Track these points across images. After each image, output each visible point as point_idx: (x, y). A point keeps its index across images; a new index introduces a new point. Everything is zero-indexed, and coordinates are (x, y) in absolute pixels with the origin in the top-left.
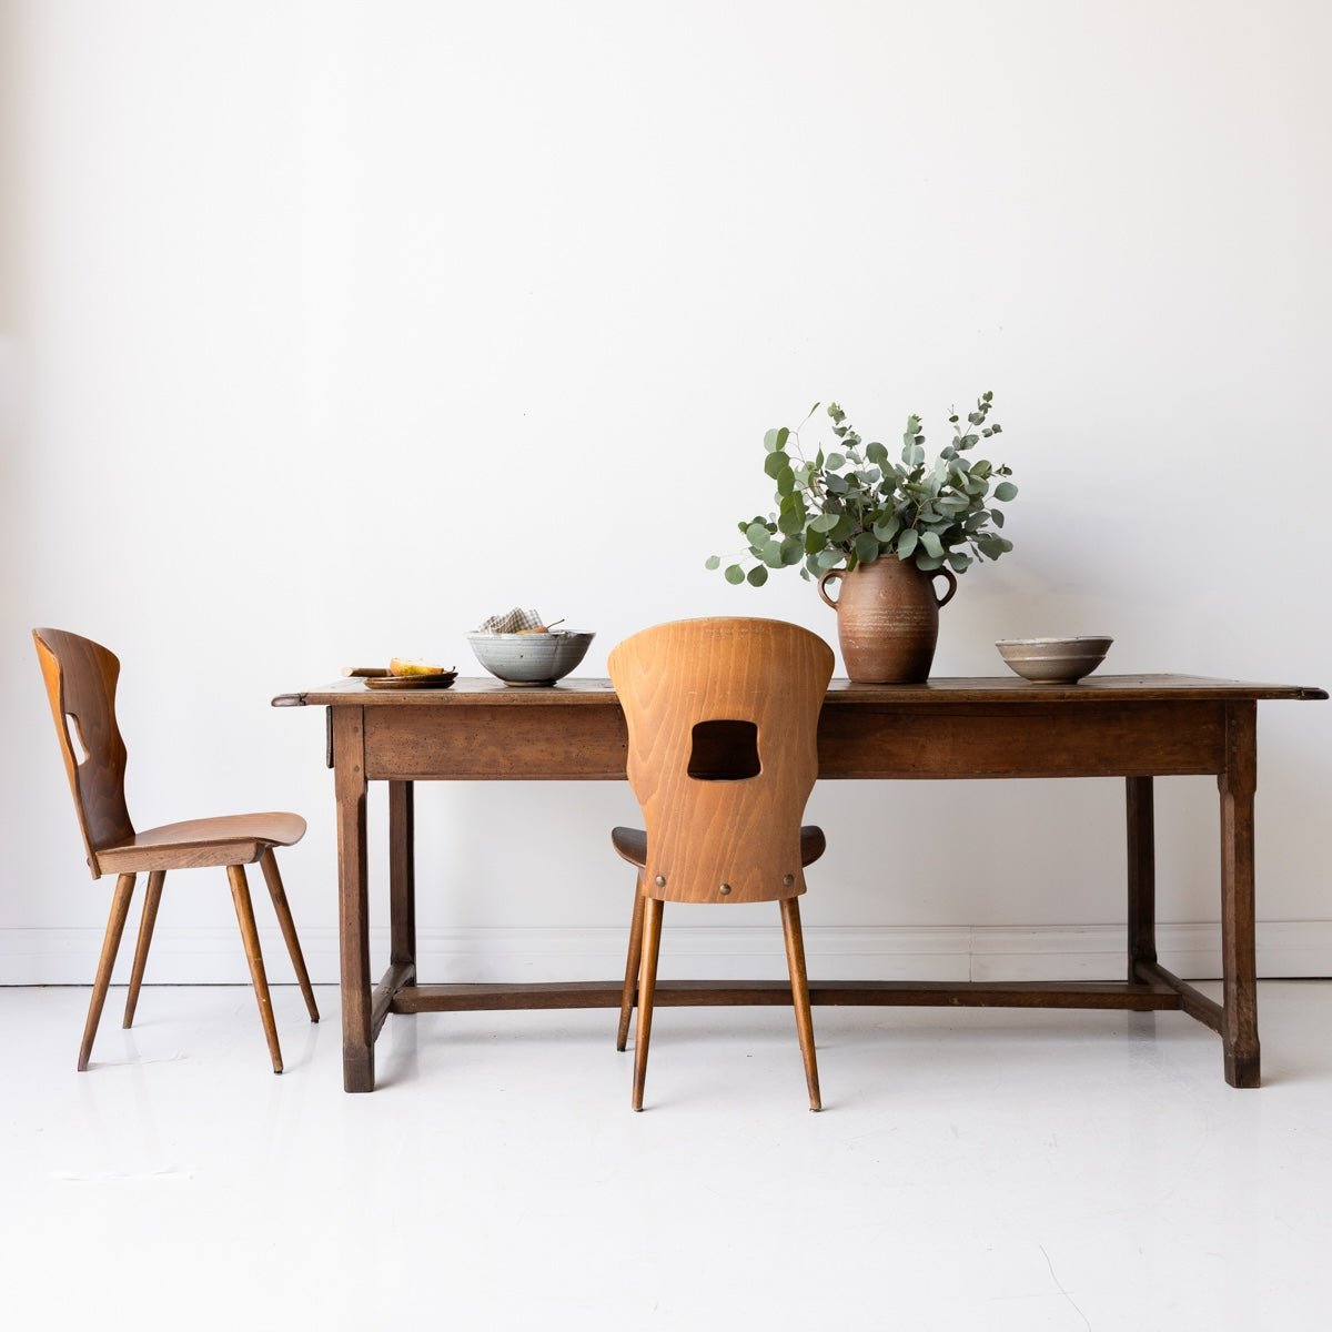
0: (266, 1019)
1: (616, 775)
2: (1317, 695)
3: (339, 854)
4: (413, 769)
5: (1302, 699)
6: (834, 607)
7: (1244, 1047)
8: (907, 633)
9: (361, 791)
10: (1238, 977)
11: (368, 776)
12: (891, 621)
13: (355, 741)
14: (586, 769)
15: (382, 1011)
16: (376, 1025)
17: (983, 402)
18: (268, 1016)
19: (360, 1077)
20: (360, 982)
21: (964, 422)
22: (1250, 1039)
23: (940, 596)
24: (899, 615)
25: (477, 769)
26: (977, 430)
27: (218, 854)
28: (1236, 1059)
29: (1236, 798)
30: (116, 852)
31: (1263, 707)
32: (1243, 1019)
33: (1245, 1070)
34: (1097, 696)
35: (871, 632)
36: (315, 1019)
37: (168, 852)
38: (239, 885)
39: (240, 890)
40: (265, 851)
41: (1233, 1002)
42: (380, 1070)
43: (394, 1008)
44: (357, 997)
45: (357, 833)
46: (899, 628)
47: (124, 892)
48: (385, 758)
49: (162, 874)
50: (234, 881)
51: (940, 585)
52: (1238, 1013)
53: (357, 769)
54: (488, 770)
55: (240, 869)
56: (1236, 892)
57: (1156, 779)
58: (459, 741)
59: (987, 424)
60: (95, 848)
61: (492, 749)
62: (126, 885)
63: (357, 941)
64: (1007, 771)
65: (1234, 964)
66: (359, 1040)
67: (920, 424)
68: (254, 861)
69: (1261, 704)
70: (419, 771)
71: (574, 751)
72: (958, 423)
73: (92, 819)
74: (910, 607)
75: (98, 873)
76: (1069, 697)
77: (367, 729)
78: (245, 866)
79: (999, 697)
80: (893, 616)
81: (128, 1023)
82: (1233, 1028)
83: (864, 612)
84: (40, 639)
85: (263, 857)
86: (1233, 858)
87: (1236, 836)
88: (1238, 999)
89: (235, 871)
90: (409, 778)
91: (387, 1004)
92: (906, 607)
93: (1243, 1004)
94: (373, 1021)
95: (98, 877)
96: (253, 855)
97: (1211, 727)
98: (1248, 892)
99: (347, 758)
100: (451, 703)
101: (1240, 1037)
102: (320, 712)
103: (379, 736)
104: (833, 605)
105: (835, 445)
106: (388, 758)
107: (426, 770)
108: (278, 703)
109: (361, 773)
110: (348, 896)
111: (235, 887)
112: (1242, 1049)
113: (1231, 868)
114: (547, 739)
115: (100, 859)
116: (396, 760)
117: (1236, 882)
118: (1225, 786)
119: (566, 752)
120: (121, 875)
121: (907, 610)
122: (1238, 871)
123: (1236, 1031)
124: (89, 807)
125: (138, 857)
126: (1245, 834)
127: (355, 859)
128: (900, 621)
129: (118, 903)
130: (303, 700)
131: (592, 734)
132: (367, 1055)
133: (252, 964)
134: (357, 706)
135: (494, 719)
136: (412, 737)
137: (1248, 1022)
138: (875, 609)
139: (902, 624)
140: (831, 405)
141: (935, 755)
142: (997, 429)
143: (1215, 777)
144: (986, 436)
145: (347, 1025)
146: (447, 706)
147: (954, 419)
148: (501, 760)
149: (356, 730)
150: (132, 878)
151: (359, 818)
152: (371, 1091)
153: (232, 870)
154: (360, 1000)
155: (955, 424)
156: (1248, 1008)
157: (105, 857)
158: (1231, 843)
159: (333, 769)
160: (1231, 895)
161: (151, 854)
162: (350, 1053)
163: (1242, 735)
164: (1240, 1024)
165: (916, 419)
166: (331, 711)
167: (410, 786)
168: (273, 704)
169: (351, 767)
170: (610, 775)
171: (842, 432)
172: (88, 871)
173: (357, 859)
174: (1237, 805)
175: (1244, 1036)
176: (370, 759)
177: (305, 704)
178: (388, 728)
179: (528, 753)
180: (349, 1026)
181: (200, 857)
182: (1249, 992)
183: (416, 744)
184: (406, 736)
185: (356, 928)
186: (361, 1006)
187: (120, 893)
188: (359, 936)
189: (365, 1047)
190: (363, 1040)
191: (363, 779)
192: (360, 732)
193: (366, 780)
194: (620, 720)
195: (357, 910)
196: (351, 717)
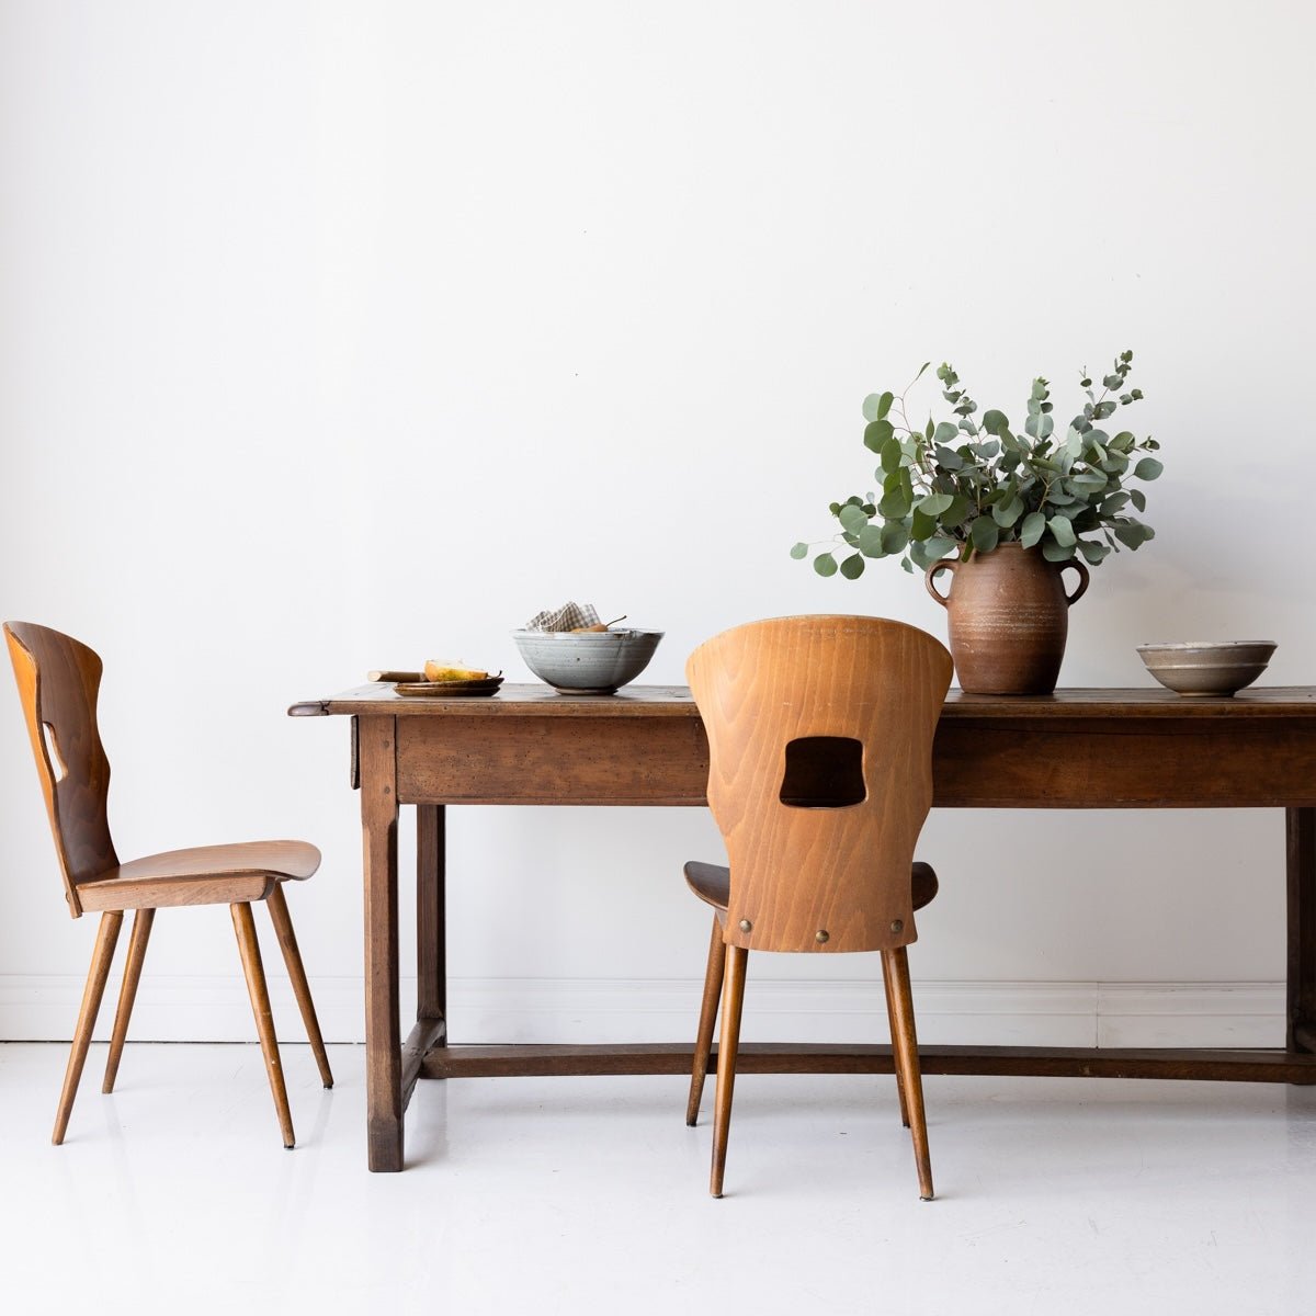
0: (275, 1085)
1: (692, 799)
4: (452, 789)
8: (1031, 635)
9: (392, 818)
11: (401, 798)
12: (1012, 621)
13: (386, 758)
15: (412, 1077)
16: (406, 1093)
17: (1120, 363)
18: (277, 1081)
19: (388, 1154)
20: (389, 1043)
21: (1098, 387)
23: (1070, 593)
24: (1022, 614)
25: (527, 792)
26: (1114, 396)
27: (220, 889)
30: (100, 886)
34: (1262, 711)
35: (988, 634)
36: (329, 1084)
37: (161, 886)
38: (245, 926)
39: (244, 933)
40: (274, 885)
43: (424, 1071)
44: (386, 1059)
45: (387, 865)
46: (1022, 629)
47: (109, 933)
48: (420, 778)
49: (151, 913)
50: (239, 922)
51: (1070, 578)
53: (387, 790)
54: (541, 793)
55: (246, 907)
58: (508, 757)
59: (1126, 390)
60: (76, 880)
61: (546, 768)
62: (111, 924)
63: (385, 992)
64: (1155, 800)
66: (386, 1110)
67: (1047, 388)
68: (261, 898)
70: (461, 792)
71: (643, 771)
72: (1091, 388)
73: (71, 847)
74: (1035, 605)
75: (79, 910)
76: (1229, 713)
77: (400, 743)
78: (253, 904)
79: (1147, 712)
80: (1014, 617)
81: (109, 1087)
83: (982, 610)
84: (13, 635)
85: (272, 893)
89: (241, 910)
90: (439, 802)
91: (417, 1070)
92: (1030, 605)
94: (403, 1086)
95: (79, 915)
96: (261, 891)
99: (376, 777)
100: (500, 714)
102: (344, 722)
103: (414, 751)
104: (943, 602)
105: (946, 413)
106: (424, 779)
107: (467, 792)
108: (296, 712)
109: (392, 795)
110: (375, 940)
111: (240, 928)
114: (612, 757)
115: (81, 893)
116: (434, 780)
119: (634, 772)
120: (105, 913)
121: (1032, 608)
124: (67, 832)
125: (126, 892)
127: (384, 896)
128: (1023, 621)
129: (102, 946)
130: (325, 708)
131: (664, 751)
132: (396, 1129)
133: (260, 1019)
134: (388, 715)
135: (549, 732)
136: (453, 753)
138: (994, 607)
139: (1025, 625)
140: (941, 366)
141: (1070, 777)
142: (1137, 395)
144: (1124, 404)
145: (374, 1093)
147: (1087, 383)
148: (558, 782)
149: (387, 744)
150: (119, 916)
151: (389, 848)
152: (400, 1171)
153: (236, 909)
154: (389, 1062)
155: (1087, 389)
157: (87, 891)
159: (359, 790)
161: (141, 888)
162: (375, 1126)
165: (1043, 382)
166: (357, 721)
167: (441, 811)
168: (290, 713)
169: (381, 788)
170: (686, 800)
171: (954, 397)
172: (66, 908)
173: (387, 895)
176: (403, 778)
177: (328, 714)
178: (425, 742)
179: (589, 773)
180: (375, 1093)
181: (200, 892)
183: (457, 762)
184: (444, 751)
185: (385, 980)
186: (389, 1070)
187: (104, 935)
188: (388, 987)
189: (394, 1118)
190: (391, 1110)
191: (394, 802)
192: (392, 747)
193: (398, 803)
194: (697, 735)
195: (385, 956)
196: (381, 731)
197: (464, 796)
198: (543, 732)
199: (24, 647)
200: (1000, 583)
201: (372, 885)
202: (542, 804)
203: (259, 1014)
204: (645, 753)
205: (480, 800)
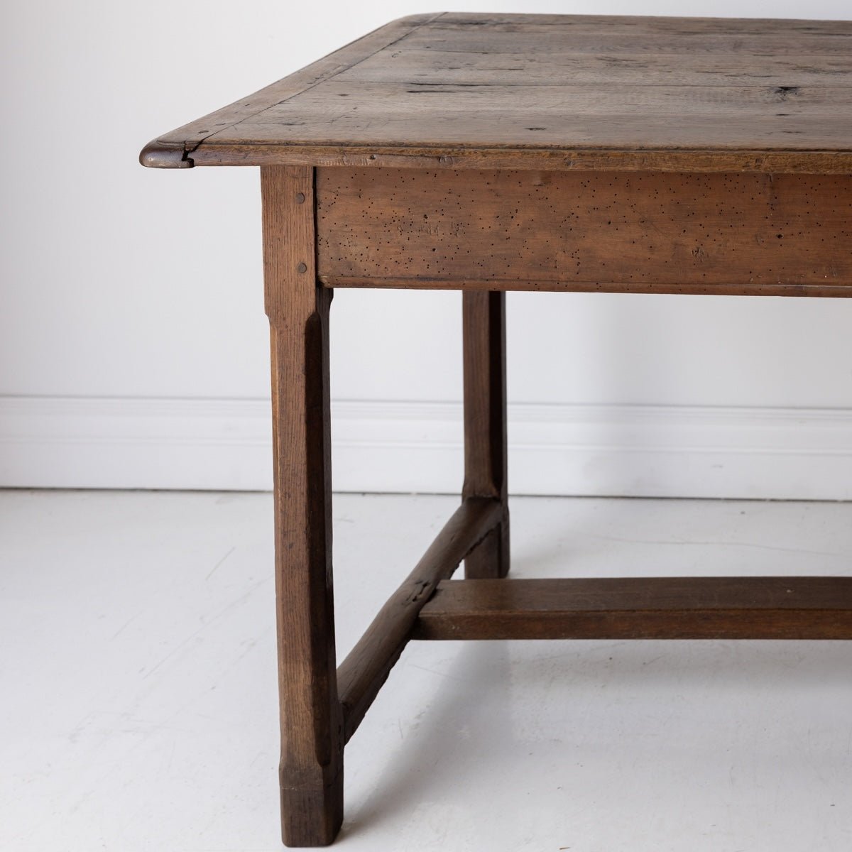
1: (765, 287)
4: (402, 268)
9: (310, 308)
11: (324, 279)
13: (300, 218)
20: (308, 652)
25: (515, 271)
44: (304, 677)
45: (305, 382)
48: (354, 250)
53: (302, 268)
58: (485, 219)
61: (543, 236)
66: (307, 755)
70: (414, 273)
71: (690, 243)
77: (322, 195)
99: (286, 248)
103: (345, 209)
106: (359, 250)
107: (423, 272)
108: (151, 158)
109: (310, 275)
110: (286, 495)
114: (642, 220)
116: (372, 253)
119: (676, 245)
132: (319, 782)
135: (545, 182)
136: (401, 212)
145: (288, 727)
148: (561, 257)
149: (302, 197)
151: (306, 355)
154: (308, 682)
162: (290, 774)
169: (295, 264)
170: (756, 287)
173: (303, 428)
176: (326, 252)
178: (359, 196)
179: (611, 245)
183: (408, 226)
184: (389, 207)
185: (301, 555)
186: (309, 693)
188: (306, 568)
189: (317, 767)
190: (313, 754)
191: (316, 287)
192: (309, 201)
193: (324, 288)
194: (772, 188)
195: (301, 520)
196: (294, 177)
197: (419, 278)
198: (537, 182)
201: (282, 412)
204: (692, 214)
205: (445, 283)
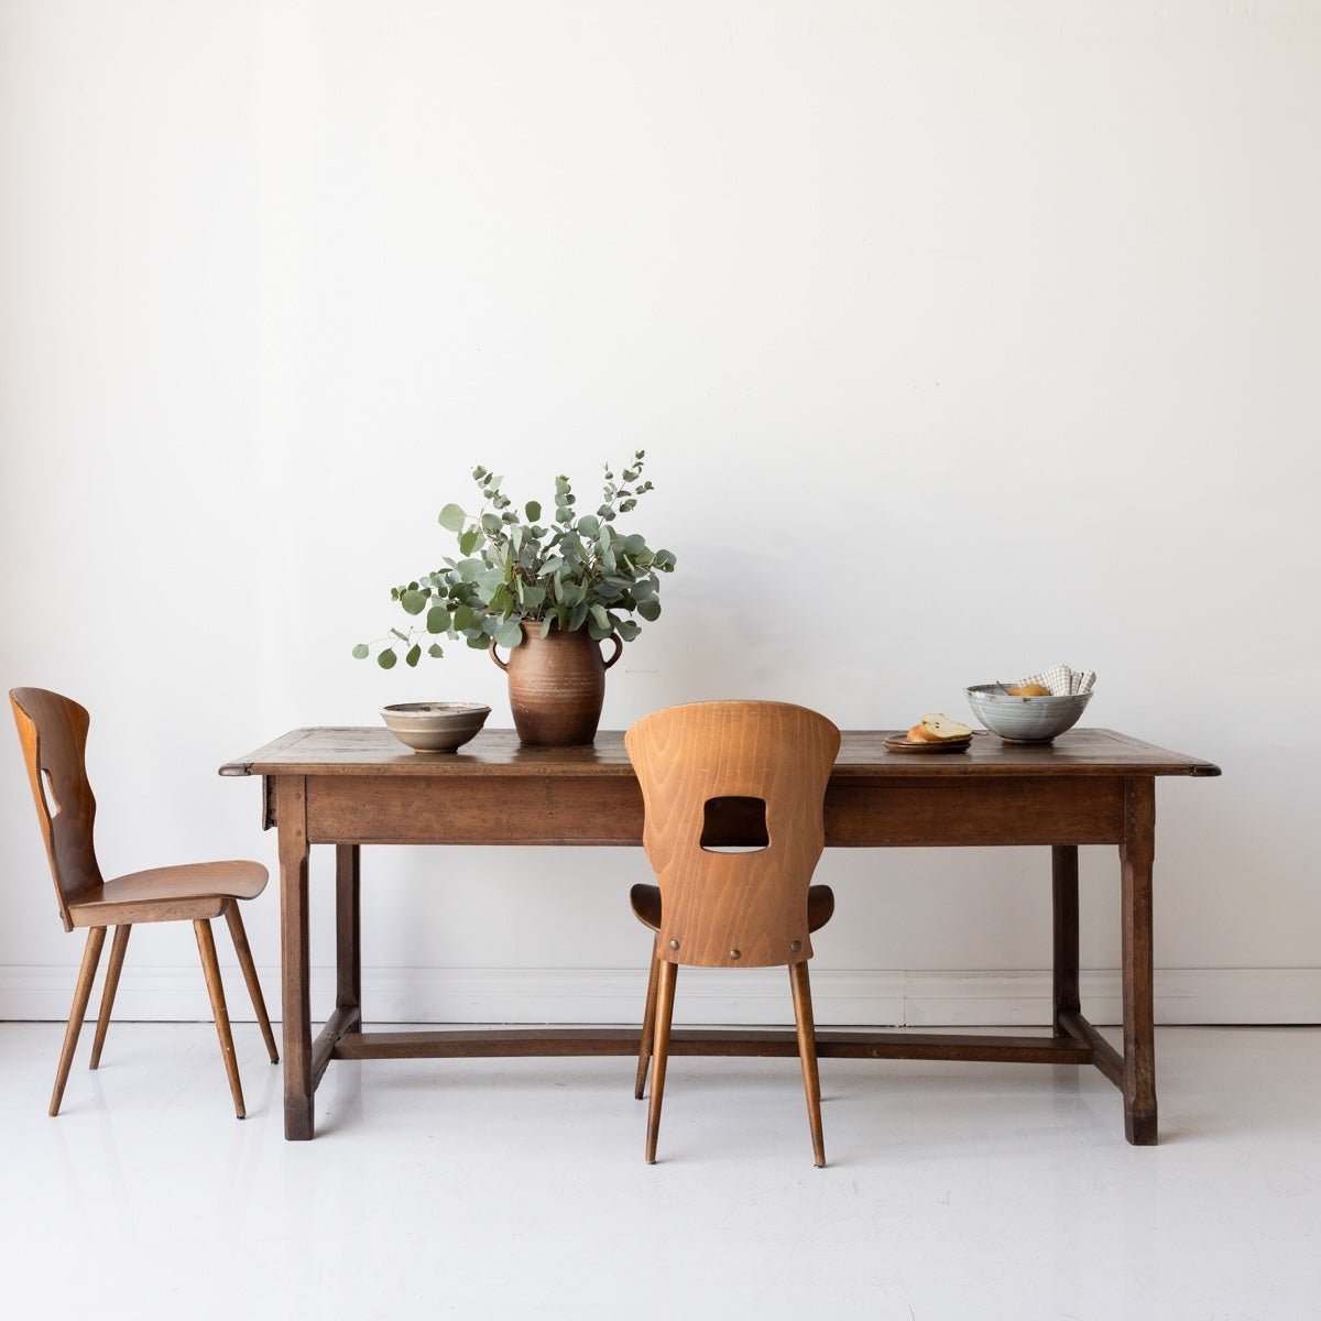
0: (229, 1067)
1: (544, 840)
2: (1210, 771)
3: (282, 913)
5: (1194, 775)
6: (505, 669)
7: (1142, 1105)
8: (578, 698)
9: (303, 854)
10: (1136, 1040)
11: (310, 840)
12: (560, 687)
13: (297, 807)
14: (516, 835)
15: (324, 1059)
16: (316, 1075)
17: (636, 460)
18: (231, 1064)
19: (301, 1126)
20: (301, 1036)
21: (619, 483)
22: (1147, 1098)
23: (606, 659)
24: (567, 682)
25: (411, 834)
26: (631, 487)
27: (185, 909)
28: (1135, 1119)
29: (1134, 867)
30: (88, 907)
31: (1161, 782)
32: (1140, 1079)
33: (1143, 1130)
35: (540, 698)
38: (205, 940)
39: (206, 944)
40: (229, 905)
41: (1131, 1062)
42: (320, 1119)
43: (335, 1054)
46: (567, 694)
47: (95, 944)
48: (325, 824)
49: (129, 927)
50: (201, 936)
51: (607, 648)
52: (1136, 1073)
53: (299, 833)
54: (422, 835)
55: (206, 923)
56: (1135, 958)
57: (1081, 848)
58: (396, 807)
59: (640, 482)
60: (67, 901)
61: (427, 815)
62: (97, 936)
63: (298, 996)
64: (916, 840)
65: (1133, 1027)
66: (299, 1091)
67: (568, 482)
68: (220, 914)
69: (1158, 779)
70: (357, 835)
71: (504, 818)
72: (613, 480)
73: (64, 871)
74: (577, 674)
75: (70, 926)
77: (309, 795)
78: (211, 920)
79: (905, 772)
80: (560, 684)
81: (95, 1065)
82: (1132, 1088)
83: (535, 678)
84: (16, 703)
85: (228, 910)
86: (1132, 925)
87: (1135, 904)
88: (1136, 1059)
89: (201, 924)
90: (355, 842)
91: (329, 1053)
92: (573, 674)
93: (1141, 1064)
94: (313, 1071)
95: (71, 930)
96: (219, 910)
97: (1111, 799)
98: (1146, 957)
99: (289, 822)
101: (1137, 1096)
102: (256, 782)
103: (321, 802)
104: (504, 666)
106: (327, 823)
107: (364, 835)
108: (226, 772)
109: (303, 837)
110: (290, 953)
111: (201, 940)
112: (1140, 1108)
113: (1130, 935)
114: (479, 806)
115: (72, 912)
116: (336, 824)
117: (1135, 947)
118: (1125, 854)
119: (497, 819)
120: (92, 928)
121: (574, 676)
122: (1137, 937)
123: (1134, 1090)
124: (60, 859)
125: (108, 911)
126: (1143, 902)
128: (567, 687)
129: (89, 953)
130: (247, 770)
131: (521, 801)
132: (306, 1105)
133: (217, 1014)
134: (300, 775)
135: (429, 786)
136: (352, 804)
137: (1146, 1083)
138: (544, 676)
139: (569, 691)
142: (649, 486)
143: (1117, 846)
144: (639, 493)
145: (289, 1077)
146: (384, 777)
147: (610, 477)
148: (436, 826)
149: (299, 796)
150: (102, 931)
151: (301, 880)
152: (310, 1139)
153: (198, 923)
154: (301, 1052)
155: (609, 481)
156: (1146, 1069)
157: (77, 910)
158: (1130, 910)
159: (274, 830)
160: (1130, 960)
161: (119, 909)
162: (291, 1104)
163: (1140, 807)
164: (1138, 1083)
165: (566, 479)
166: (271, 782)
167: (356, 850)
168: (220, 773)
169: (294, 831)
170: (539, 840)
172: (60, 923)
173: (299, 918)
174: (1136, 874)
175: (1142, 1096)
176: (312, 824)
177: (250, 774)
178: (329, 795)
179: (462, 819)
180: (290, 1075)
181: (168, 911)
182: (1147, 1053)
183: (354, 810)
184: (346, 802)
185: (297, 986)
186: (301, 1059)
187: (91, 946)
189: (305, 1097)
190: (302, 1091)
191: (304, 842)
192: (303, 799)
193: (308, 844)
194: (548, 788)
195: (298, 966)
196: (292, 786)
197: (361, 838)
198: (424, 786)
199: (26, 714)
200: (550, 656)
202: (423, 843)
203: (217, 1010)
204: (505, 803)
